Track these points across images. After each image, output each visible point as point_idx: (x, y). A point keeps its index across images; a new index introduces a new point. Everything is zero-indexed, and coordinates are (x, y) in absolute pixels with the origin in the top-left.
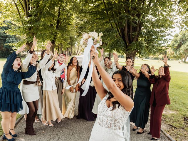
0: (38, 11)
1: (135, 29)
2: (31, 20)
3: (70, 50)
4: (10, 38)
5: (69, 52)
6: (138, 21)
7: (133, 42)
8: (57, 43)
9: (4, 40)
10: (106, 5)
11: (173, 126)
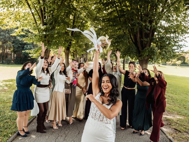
0: (53, 20)
1: (147, 36)
2: (46, 28)
3: (85, 56)
4: (28, 46)
5: (84, 58)
6: (149, 27)
7: (146, 48)
8: (71, 50)
9: (22, 47)
10: (119, 12)
11: (177, 130)
